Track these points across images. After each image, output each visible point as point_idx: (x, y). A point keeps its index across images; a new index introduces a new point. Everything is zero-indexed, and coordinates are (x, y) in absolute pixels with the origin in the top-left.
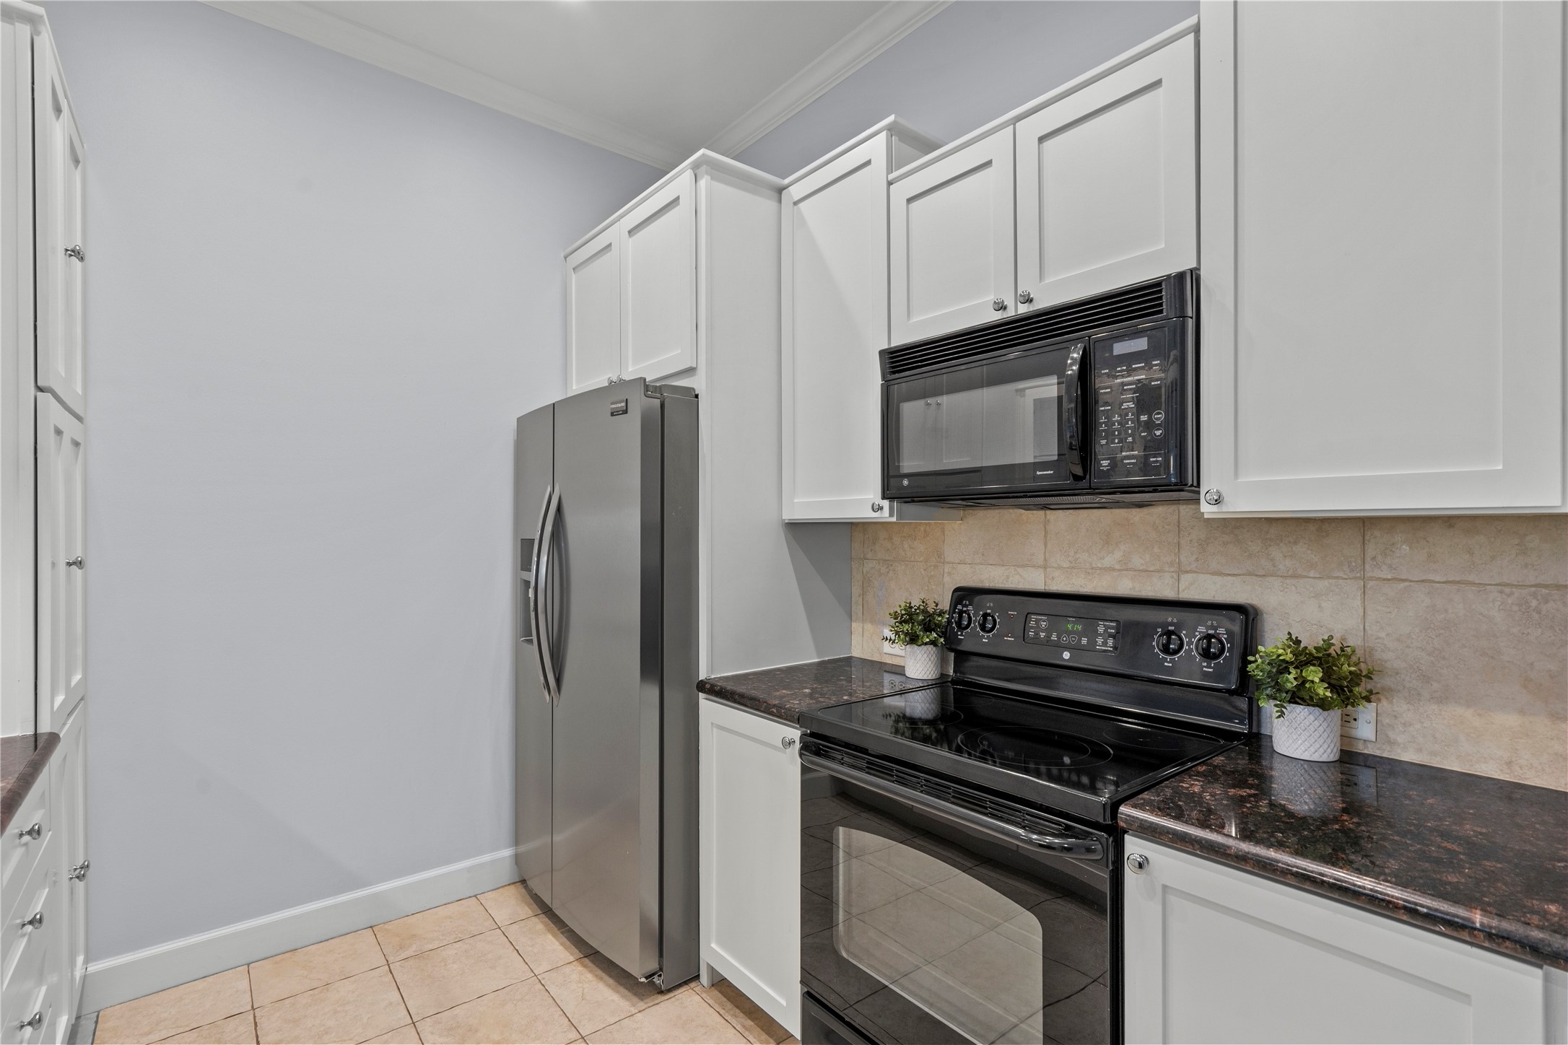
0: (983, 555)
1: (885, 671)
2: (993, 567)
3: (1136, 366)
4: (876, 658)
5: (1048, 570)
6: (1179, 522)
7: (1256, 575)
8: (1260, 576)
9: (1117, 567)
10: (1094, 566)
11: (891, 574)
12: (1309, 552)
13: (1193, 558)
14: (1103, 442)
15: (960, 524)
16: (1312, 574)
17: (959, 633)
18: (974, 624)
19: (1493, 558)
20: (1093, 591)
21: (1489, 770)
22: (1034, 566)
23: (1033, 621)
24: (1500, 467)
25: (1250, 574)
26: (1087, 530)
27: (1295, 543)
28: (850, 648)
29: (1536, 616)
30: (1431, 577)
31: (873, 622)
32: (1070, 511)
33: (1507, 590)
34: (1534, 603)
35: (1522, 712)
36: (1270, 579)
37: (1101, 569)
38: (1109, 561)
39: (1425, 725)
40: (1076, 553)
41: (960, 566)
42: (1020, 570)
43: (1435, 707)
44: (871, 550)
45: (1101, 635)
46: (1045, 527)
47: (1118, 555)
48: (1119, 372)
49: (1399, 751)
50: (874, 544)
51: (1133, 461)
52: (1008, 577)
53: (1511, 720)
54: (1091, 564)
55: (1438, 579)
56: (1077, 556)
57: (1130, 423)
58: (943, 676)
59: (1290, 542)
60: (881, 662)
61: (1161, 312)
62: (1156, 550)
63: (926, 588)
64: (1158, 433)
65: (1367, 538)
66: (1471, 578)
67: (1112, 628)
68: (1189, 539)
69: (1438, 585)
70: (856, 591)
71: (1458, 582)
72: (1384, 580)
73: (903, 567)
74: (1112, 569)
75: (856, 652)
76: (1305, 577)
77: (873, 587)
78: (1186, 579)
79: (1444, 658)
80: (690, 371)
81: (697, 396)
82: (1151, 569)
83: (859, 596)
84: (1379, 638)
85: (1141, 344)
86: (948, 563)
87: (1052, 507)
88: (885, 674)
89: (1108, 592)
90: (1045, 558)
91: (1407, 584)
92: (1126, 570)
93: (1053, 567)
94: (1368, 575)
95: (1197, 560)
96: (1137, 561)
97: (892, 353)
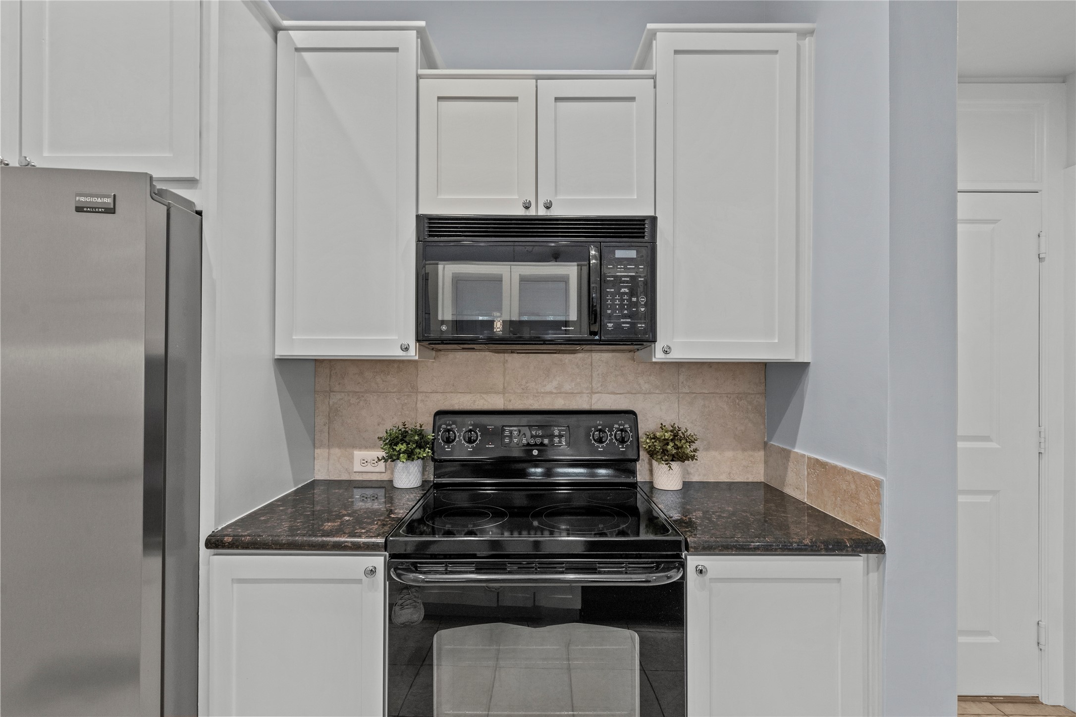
0: (453, 385)
1: (355, 487)
2: (462, 394)
3: (630, 267)
4: (345, 477)
5: (506, 395)
6: (592, 363)
7: (632, 393)
8: (634, 394)
9: (555, 391)
10: (539, 391)
11: (362, 403)
12: (656, 380)
13: (599, 385)
14: (609, 312)
15: (433, 362)
16: (657, 392)
17: (446, 447)
18: (459, 438)
19: (725, 381)
20: (539, 408)
21: (723, 478)
22: (495, 393)
23: (507, 432)
24: (776, 341)
25: (628, 393)
26: (535, 367)
27: (650, 375)
28: (313, 473)
29: (738, 406)
30: (704, 391)
31: (340, 446)
32: (522, 354)
33: (729, 396)
34: (737, 401)
35: (733, 450)
36: (638, 395)
37: (543, 393)
38: (549, 387)
39: (702, 462)
40: (527, 383)
41: (433, 394)
42: (484, 396)
43: (705, 453)
44: (339, 384)
45: (556, 436)
46: (504, 365)
47: (555, 383)
48: (619, 268)
49: (692, 477)
50: (343, 378)
51: (627, 325)
52: (475, 401)
53: (729, 454)
54: (537, 390)
55: (706, 392)
56: (528, 385)
57: (626, 301)
58: (425, 482)
59: (647, 375)
60: (351, 481)
61: (643, 237)
62: (578, 380)
63: (400, 413)
64: (643, 309)
65: (680, 372)
66: (718, 391)
67: (563, 430)
68: (597, 373)
69: (706, 395)
70: (321, 420)
71: (713, 393)
72: (686, 393)
73: (375, 397)
74: (551, 393)
75: (320, 475)
76: (654, 393)
77: (341, 416)
78: (595, 397)
79: (708, 429)
80: (191, 182)
81: (199, 213)
82: (576, 392)
83: (325, 425)
84: (684, 422)
85: (632, 254)
86: (421, 392)
87: (518, 351)
88: (355, 490)
89: (548, 408)
90: (504, 387)
91: (695, 395)
92: (560, 393)
93: (510, 393)
94: (680, 391)
95: (602, 385)
96: (567, 387)
97: (430, 219)
